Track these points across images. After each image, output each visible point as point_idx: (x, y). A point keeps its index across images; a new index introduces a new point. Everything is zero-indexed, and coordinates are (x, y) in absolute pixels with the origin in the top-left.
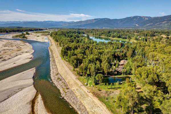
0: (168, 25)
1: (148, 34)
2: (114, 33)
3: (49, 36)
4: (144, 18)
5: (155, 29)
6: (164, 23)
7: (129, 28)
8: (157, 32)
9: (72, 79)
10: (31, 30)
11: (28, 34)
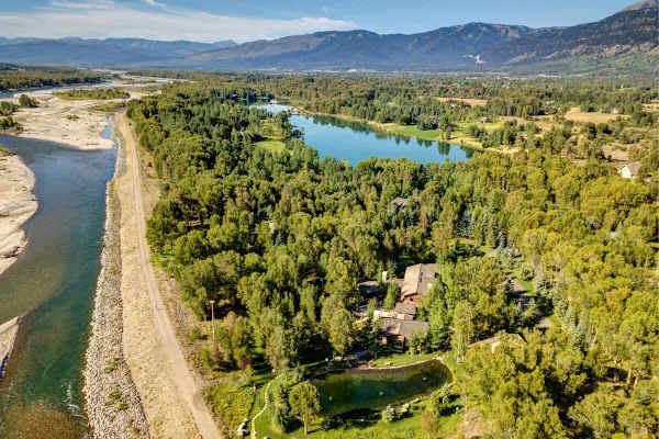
0: (592, 59)
1: (519, 108)
2: (389, 100)
3: (121, 115)
4: (503, 31)
5: (544, 76)
6: (576, 54)
7: (450, 70)
8: (550, 95)
9: (179, 401)
10: (49, 84)
11: (31, 104)
